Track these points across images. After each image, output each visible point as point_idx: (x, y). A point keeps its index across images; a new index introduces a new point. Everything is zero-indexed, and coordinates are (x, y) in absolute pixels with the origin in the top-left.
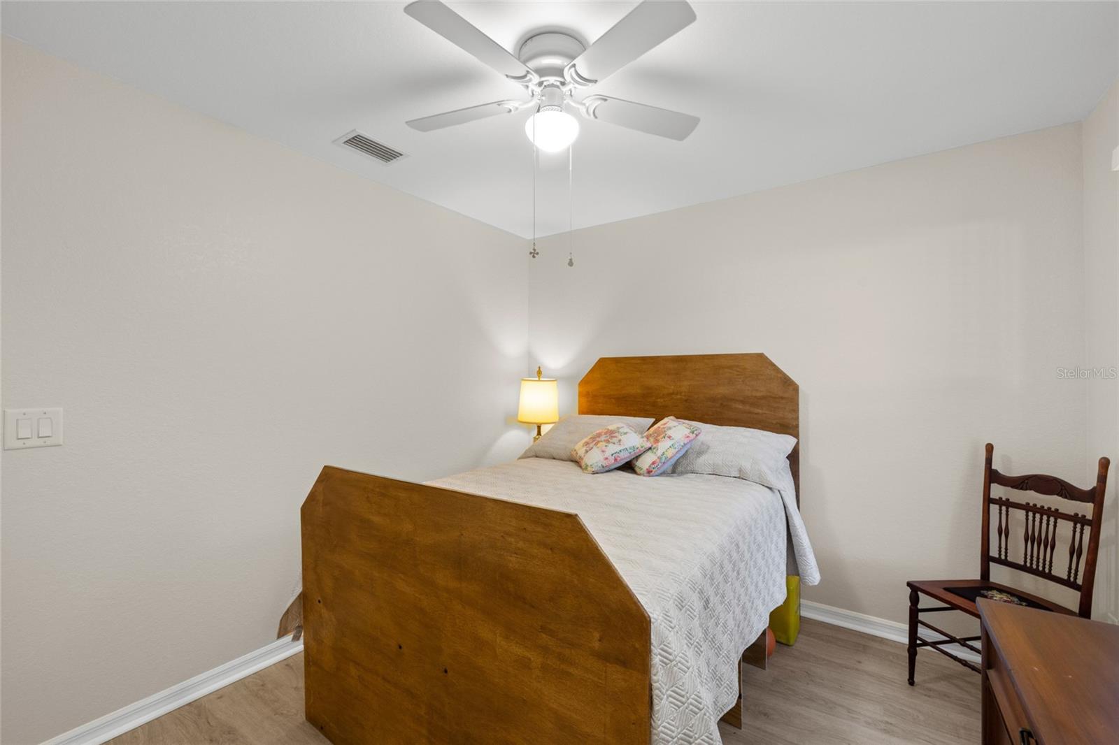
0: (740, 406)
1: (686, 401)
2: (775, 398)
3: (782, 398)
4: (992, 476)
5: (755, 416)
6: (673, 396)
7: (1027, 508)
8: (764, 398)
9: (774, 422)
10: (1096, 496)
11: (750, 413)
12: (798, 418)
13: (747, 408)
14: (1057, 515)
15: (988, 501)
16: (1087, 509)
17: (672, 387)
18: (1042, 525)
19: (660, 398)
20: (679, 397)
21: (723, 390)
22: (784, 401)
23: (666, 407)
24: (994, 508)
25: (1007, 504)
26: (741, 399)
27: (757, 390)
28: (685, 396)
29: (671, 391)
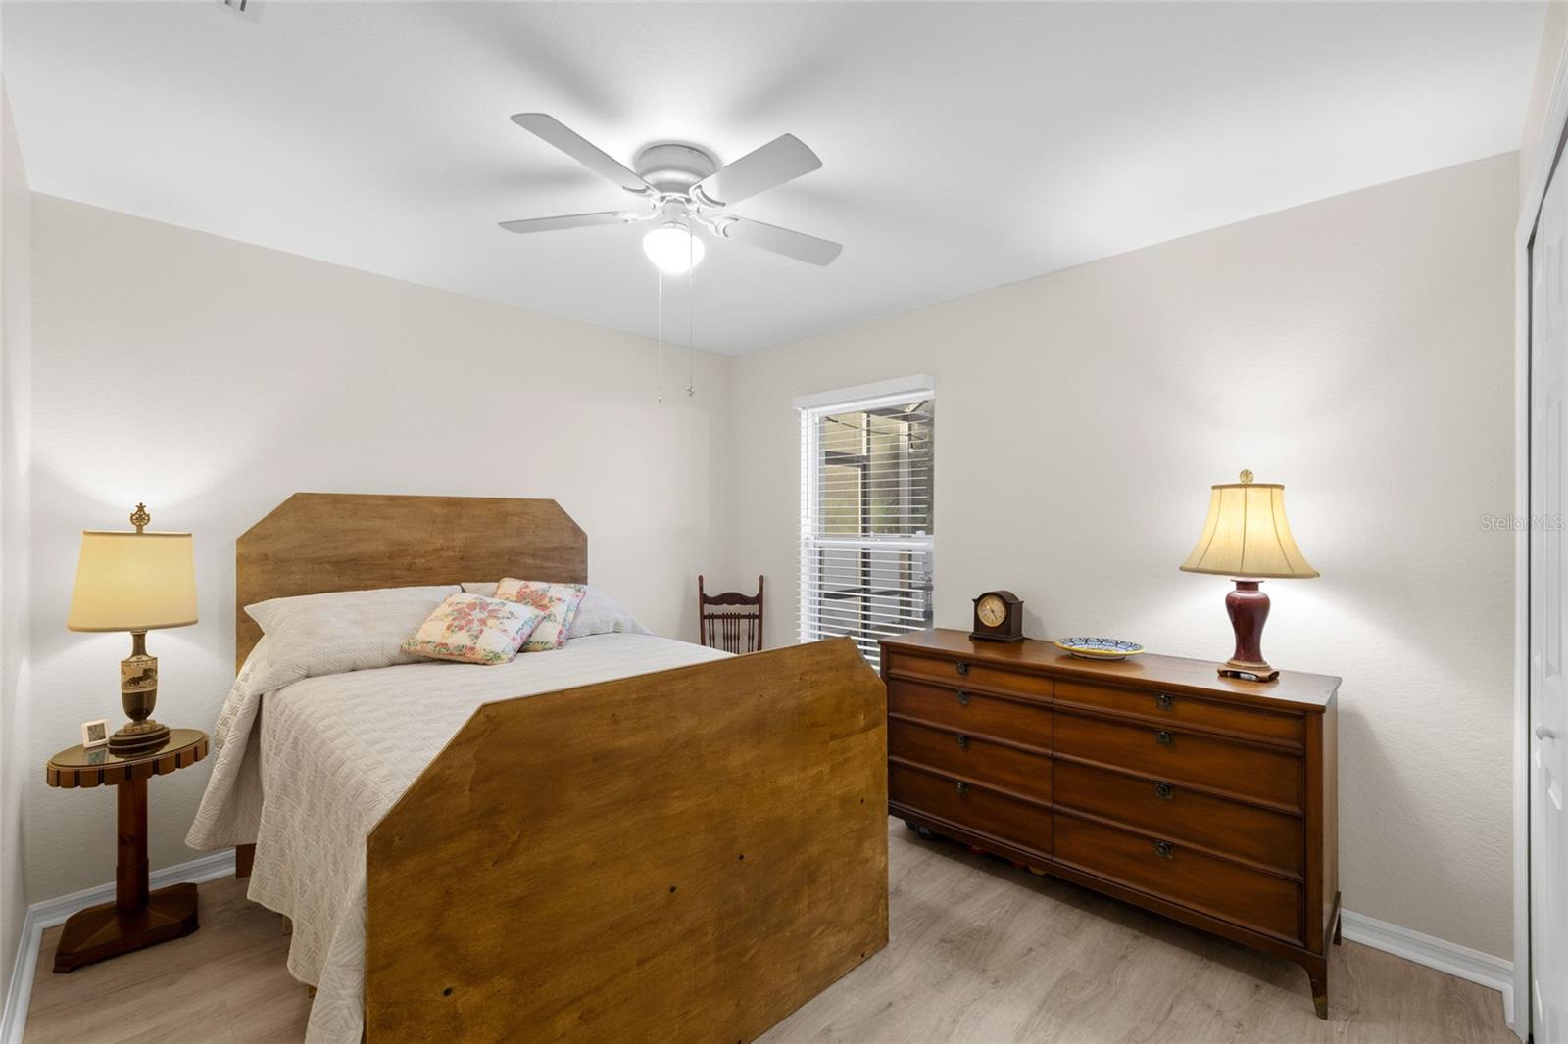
0: (530, 561)
1: (461, 558)
2: (565, 549)
3: (572, 549)
4: (705, 600)
5: (546, 571)
6: (442, 553)
7: (723, 617)
8: (555, 549)
9: (565, 575)
10: (758, 600)
11: (542, 567)
12: (586, 570)
13: (538, 562)
14: (739, 617)
15: (703, 617)
16: (753, 609)
17: (441, 541)
18: (732, 629)
19: (421, 556)
20: (450, 554)
21: (511, 543)
22: (574, 552)
23: (431, 569)
24: (706, 621)
25: (713, 617)
26: (532, 552)
27: (548, 541)
28: (459, 552)
29: (438, 546)
